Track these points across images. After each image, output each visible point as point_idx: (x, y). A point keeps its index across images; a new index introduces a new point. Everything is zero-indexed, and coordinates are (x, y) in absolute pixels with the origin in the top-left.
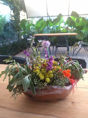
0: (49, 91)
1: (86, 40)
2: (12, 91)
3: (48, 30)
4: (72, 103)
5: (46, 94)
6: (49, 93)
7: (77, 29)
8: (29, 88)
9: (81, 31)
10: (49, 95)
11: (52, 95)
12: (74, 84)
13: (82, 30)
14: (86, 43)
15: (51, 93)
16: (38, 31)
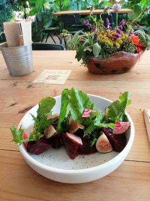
0: (119, 57)
1: (146, 23)
2: (81, 60)
3: (78, 4)
4: (137, 73)
5: (115, 59)
6: (118, 59)
7: (130, 2)
8: (100, 54)
9: (138, 4)
10: (118, 61)
11: (120, 61)
12: (140, 53)
13: (139, 2)
14: (145, 27)
15: (120, 59)
16: (61, 7)
